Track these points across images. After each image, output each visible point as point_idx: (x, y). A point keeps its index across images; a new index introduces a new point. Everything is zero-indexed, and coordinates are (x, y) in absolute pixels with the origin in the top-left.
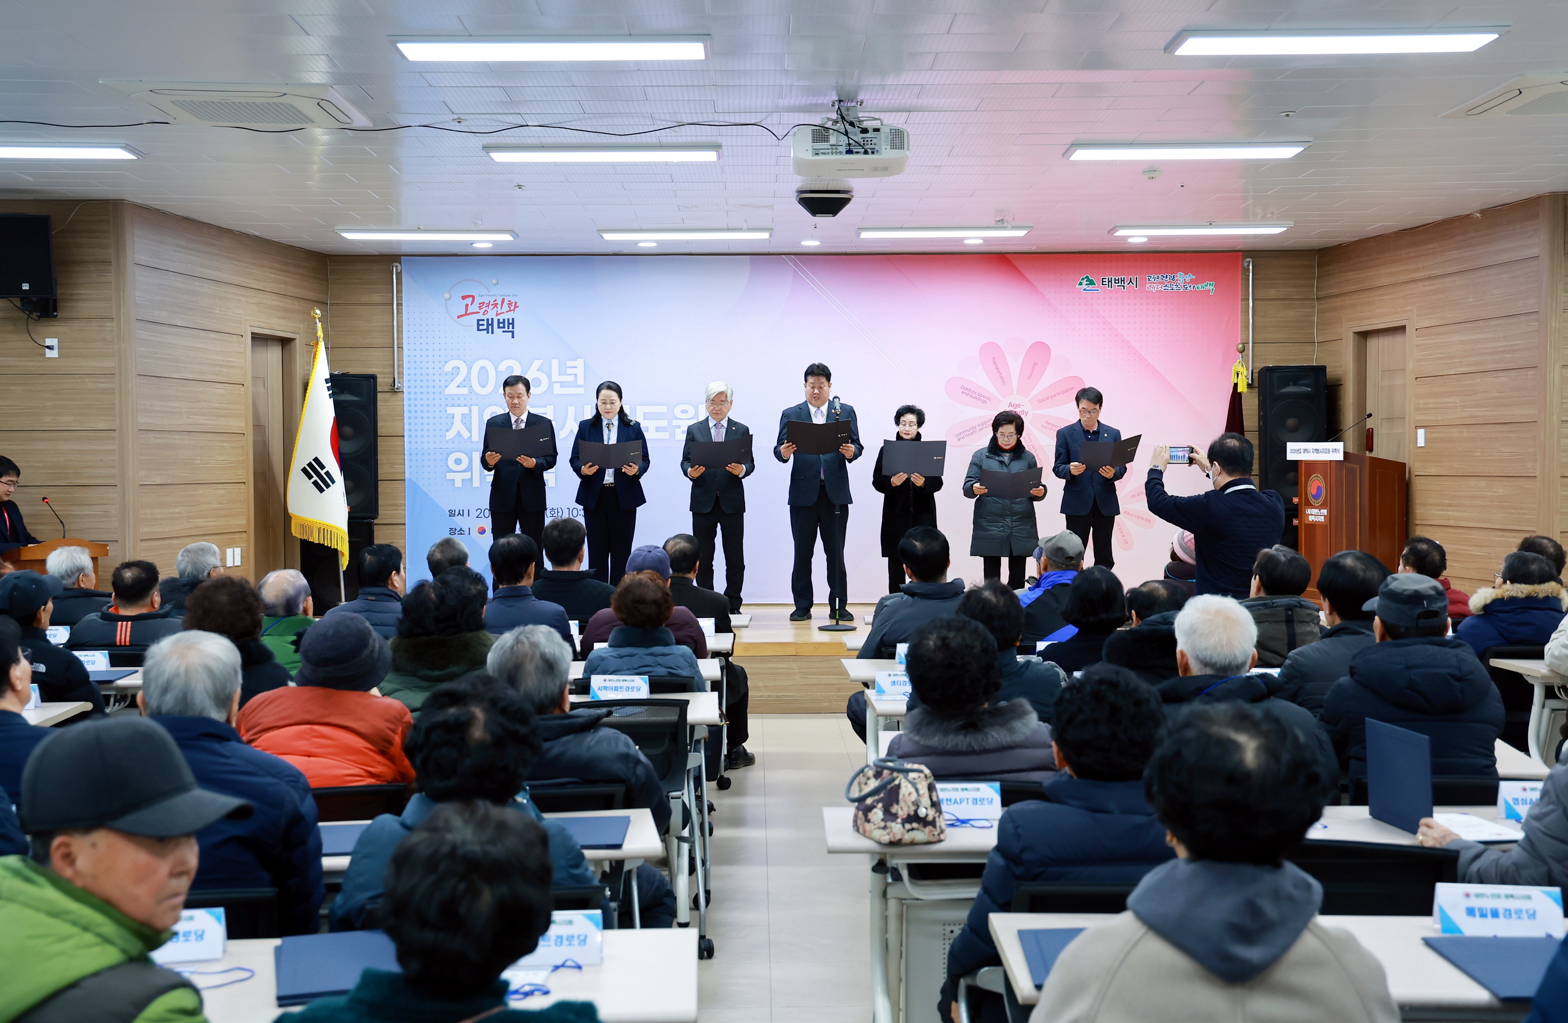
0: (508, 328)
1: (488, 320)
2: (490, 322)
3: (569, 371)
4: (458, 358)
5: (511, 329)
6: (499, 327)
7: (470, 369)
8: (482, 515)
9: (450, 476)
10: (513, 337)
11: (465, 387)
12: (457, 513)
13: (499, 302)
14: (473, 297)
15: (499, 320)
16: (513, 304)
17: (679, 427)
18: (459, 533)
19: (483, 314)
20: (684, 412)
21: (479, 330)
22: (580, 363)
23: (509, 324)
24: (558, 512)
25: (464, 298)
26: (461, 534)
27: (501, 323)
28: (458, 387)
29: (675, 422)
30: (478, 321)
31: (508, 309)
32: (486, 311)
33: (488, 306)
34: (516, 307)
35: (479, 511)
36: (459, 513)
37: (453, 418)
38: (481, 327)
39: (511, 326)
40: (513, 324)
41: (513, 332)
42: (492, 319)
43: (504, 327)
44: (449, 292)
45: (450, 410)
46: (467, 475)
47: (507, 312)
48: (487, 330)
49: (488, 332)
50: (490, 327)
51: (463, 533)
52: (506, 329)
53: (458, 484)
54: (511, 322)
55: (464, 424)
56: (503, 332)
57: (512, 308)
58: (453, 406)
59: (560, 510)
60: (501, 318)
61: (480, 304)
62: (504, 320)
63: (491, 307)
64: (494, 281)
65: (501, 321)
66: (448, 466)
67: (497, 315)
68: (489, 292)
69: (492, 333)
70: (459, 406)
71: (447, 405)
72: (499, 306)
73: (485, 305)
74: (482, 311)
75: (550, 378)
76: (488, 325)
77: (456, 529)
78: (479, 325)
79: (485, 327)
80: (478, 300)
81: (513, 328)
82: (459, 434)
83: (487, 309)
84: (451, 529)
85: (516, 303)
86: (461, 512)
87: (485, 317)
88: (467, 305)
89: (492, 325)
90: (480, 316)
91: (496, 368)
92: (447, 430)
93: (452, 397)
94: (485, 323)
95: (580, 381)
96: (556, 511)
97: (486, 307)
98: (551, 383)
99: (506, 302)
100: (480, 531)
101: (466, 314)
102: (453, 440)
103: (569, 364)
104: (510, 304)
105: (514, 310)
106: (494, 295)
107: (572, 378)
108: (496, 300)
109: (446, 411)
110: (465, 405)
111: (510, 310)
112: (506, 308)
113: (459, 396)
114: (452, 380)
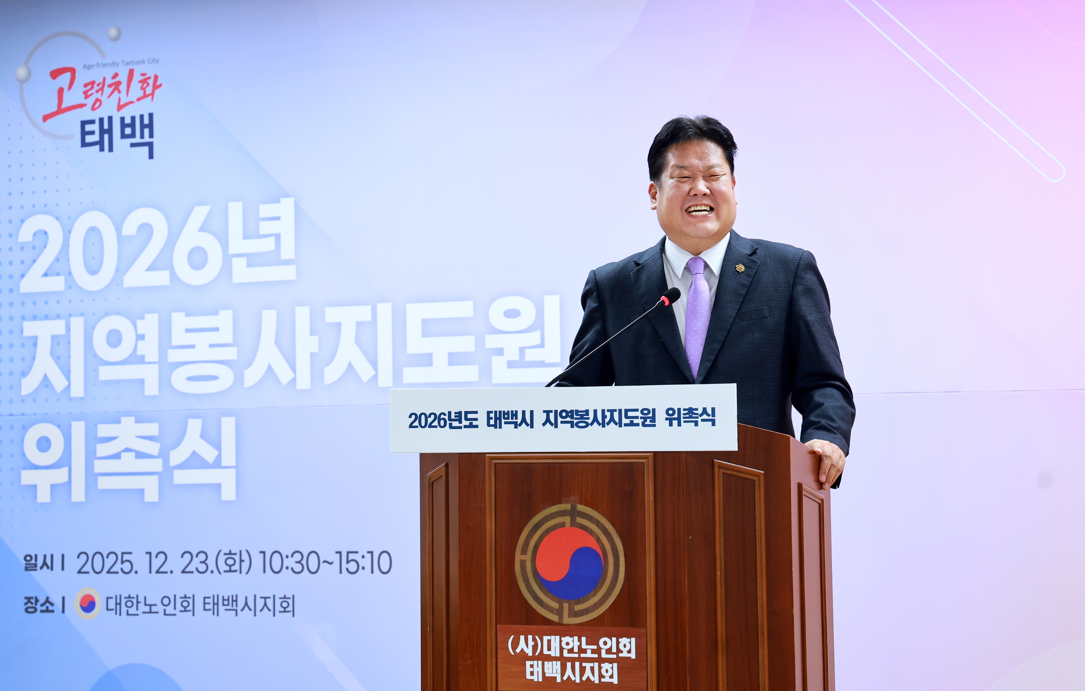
0: (142, 136)
1: (101, 120)
2: (106, 126)
3: (265, 227)
4: (45, 210)
5: (147, 139)
6: (124, 136)
7: (67, 233)
8: (88, 568)
9: (28, 477)
10: (151, 156)
11: (58, 274)
12: (40, 563)
13: (123, 78)
14: (72, 71)
15: (122, 119)
16: (151, 82)
17: (500, 352)
18: (44, 608)
19: (93, 109)
20: (512, 314)
21: (84, 144)
22: (287, 205)
23: (143, 126)
24: (241, 561)
25: (55, 74)
26: (47, 611)
27: (128, 125)
28: (46, 275)
29: (492, 341)
30: (84, 123)
31: (141, 93)
32: (97, 100)
33: (102, 89)
34: (156, 87)
35: (83, 557)
36: (45, 563)
37: (35, 345)
38: (89, 139)
39: (146, 131)
40: (150, 126)
41: (150, 145)
42: (110, 119)
43: (133, 135)
44: (26, 64)
45: (30, 328)
46: (60, 476)
47: (139, 100)
48: (100, 143)
49: (102, 149)
50: (106, 137)
51: (51, 608)
52: (137, 140)
53: (44, 496)
54: (146, 121)
55: (56, 358)
56: (133, 145)
57: (149, 90)
58: (35, 318)
59: (245, 556)
60: (127, 114)
61: (86, 85)
62: (133, 118)
63: (107, 91)
64: (113, 32)
65: (128, 121)
66: (24, 455)
67: (120, 108)
68: (103, 56)
69: (111, 149)
70: (47, 317)
71: (23, 318)
72: (123, 87)
73: (96, 88)
74: (90, 101)
75: (224, 244)
76: (102, 132)
77: (37, 600)
78: (84, 133)
79: (96, 138)
80: (82, 78)
81: (151, 136)
82: (46, 382)
83: (98, 95)
84: (29, 599)
85: (156, 77)
86: (48, 561)
87: (95, 116)
88: (61, 91)
89: (110, 131)
90: (86, 114)
91: (118, 229)
92: (24, 374)
93: (34, 297)
94: (95, 127)
95: (288, 252)
96: (237, 558)
97: (97, 91)
98: (228, 258)
99: (137, 77)
100: (85, 605)
101: (60, 111)
102: (33, 396)
103: (266, 210)
104: (144, 81)
105: (152, 94)
106: (114, 64)
107: (268, 245)
108: (116, 75)
109: (22, 331)
110: (58, 317)
111: (145, 96)
112: (136, 90)
113: (46, 296)
114: (34, 261)
